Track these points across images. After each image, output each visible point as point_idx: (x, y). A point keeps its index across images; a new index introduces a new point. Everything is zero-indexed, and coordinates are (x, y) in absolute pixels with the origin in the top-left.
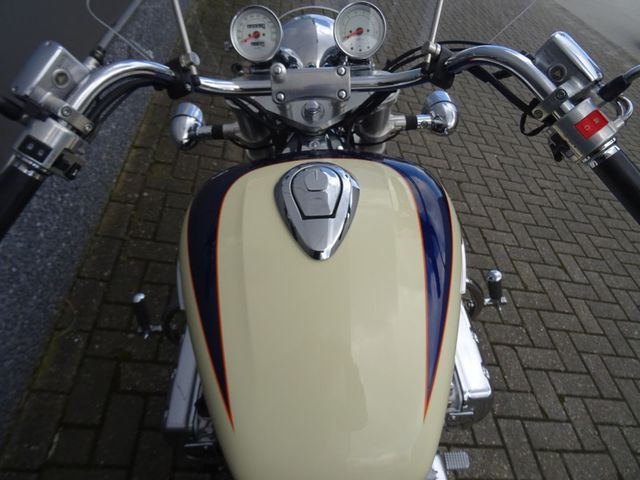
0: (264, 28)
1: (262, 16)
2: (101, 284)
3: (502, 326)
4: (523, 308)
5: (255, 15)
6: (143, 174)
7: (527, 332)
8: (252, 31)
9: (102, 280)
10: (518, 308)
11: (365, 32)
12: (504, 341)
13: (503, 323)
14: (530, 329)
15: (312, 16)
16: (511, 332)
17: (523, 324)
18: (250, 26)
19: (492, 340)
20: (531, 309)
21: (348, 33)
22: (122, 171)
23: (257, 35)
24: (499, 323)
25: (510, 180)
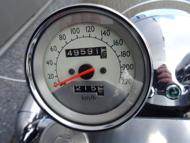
0: (104, 56)
1: (98, 31)
5: (82, 28)
8: (77, 62)
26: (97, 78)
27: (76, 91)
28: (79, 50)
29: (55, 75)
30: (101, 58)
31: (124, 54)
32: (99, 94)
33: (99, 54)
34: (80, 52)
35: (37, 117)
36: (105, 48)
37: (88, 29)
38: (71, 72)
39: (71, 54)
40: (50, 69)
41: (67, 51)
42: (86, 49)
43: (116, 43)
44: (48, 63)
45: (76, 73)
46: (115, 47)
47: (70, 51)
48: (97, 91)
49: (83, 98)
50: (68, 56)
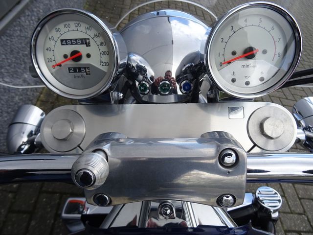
0: (88, 45)
1: (83, 27)
2: (10, 195)
3: (291, 215)
4: (303, 198)
5: (72, 24)
6: (52, 103)
7: (308, 219)
8: (69, 49)
9: (11, 192)
10: (300, 199)
11: (259, 55)
12: (293, 228)
13: (292, 213)
14: (310, 217)
15: (169, 12)
16: (297, 220)
17: (304, 213)
18: (64, 42)
19: (286, 228)
20: (309, 199)
21: (229, 57)
22: (38, 100)
23: (76, 56)
24: (289, 213)
25: (287, 99)
26: (85, 61)
27: (70, 72)
28: (71, 40)
29: (53, 59)
30: (87, 46)
31: (102, 44)
32: (87, 74)
33: (86, 43)
34: (71, 42)
35: (34, 133)
36: (89, 39)
37: (76, 25)
38: (65, 56)
39: (65, 43)
40: (50, 55)
41: (62, 41)
42: (76, 40)
43: (96, 36)
44: (47, 50)
45: (69, 56)
46: (95, 39)
47: (64, 41)
48: (86, 72)
49: (75, 77)
50: (62, 44)
